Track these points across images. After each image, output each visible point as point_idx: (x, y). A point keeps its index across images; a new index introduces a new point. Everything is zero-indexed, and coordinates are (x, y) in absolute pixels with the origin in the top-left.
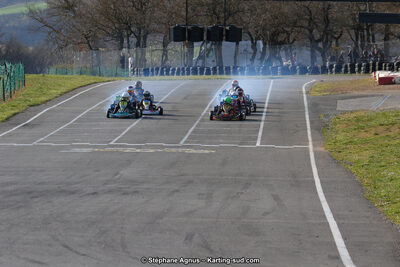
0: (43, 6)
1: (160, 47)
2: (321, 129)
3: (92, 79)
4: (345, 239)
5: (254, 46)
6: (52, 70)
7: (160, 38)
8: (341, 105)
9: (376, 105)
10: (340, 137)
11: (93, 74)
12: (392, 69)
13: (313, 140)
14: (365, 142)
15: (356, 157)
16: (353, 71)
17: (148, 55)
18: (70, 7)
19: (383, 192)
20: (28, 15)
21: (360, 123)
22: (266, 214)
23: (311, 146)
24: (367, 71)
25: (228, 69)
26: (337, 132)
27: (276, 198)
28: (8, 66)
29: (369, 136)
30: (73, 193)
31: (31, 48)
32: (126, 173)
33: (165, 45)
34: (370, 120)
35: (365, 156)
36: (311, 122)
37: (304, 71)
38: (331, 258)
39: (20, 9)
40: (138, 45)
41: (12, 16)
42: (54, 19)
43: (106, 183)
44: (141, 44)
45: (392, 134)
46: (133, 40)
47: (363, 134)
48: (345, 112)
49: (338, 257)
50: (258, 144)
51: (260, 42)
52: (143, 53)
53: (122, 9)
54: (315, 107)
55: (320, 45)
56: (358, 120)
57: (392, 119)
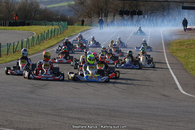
0: (73, 3)
1: (113, 17)
3: (89, 27)
4: (179, 82)
5: (144, 17)
6: (76, 24)
7: (113, 14)
8: (174, 37)
9: (186, 37)
10: (174, 48)
11: (90, 26)
13: (165, 49)
14: (183, 50)
15: (180, 55)
16: (177, 26)
17: (108, 20)
18: (82, 3)
19: (190, 67)
20: (68, 6)
21: (181, 43)
22: (152, 73)
23: (164, 51)
25: (135, 25)
26: (173, 46)
28: (62, 23)
29: (184, 48)
31: (69, 17)
33: (114, 16)
34: (184, 42)
35: (183, 54)
38: (175, 88)
39: (65, 4)
40: (105, 16)
41: (62, 6)
42: (77, 7)
44: (106, 16)
45: (192, 47)
46: (104, 15)
47: (182, 47)
48: (175, 40)
49: (178, 88)
51: (146, 16)
52: (107, 19)
53: (100, 4)
55: (166, 17)
56: (180, 42)
57: (192, 42)
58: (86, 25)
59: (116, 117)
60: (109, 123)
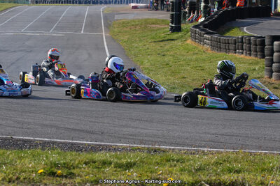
2: (108, 26)
3: (14, 5)
8: (116, 17)
9: (131, 17)
10: (116, 30)
11: (15, 3)
12: (137, 3)
13: (105, 31)
14: (126, 32)
15: (122, 38)
16: (121, 3)
19: (133, 52)
21: (124, 24)
22: (85, 60)
23: (104, 33)
24: (127, 3)
25: (70, 1)
26: (114, 28)
27: (89, 54)
29: (128, 29)
30: (5, 51)
32: (28, 43)
34: (128, 23)
35: (127, 37)
36: (104, 24)
37: (101, 3)
43: (19, 47)
45: (137, 29)
47: (125, 29)
48: (118, 20)
50: (82, 32)
54: (106, 18)
57: (137, 23)
58: (10, 2)
59: (30, 113)
60: (20, 119)
